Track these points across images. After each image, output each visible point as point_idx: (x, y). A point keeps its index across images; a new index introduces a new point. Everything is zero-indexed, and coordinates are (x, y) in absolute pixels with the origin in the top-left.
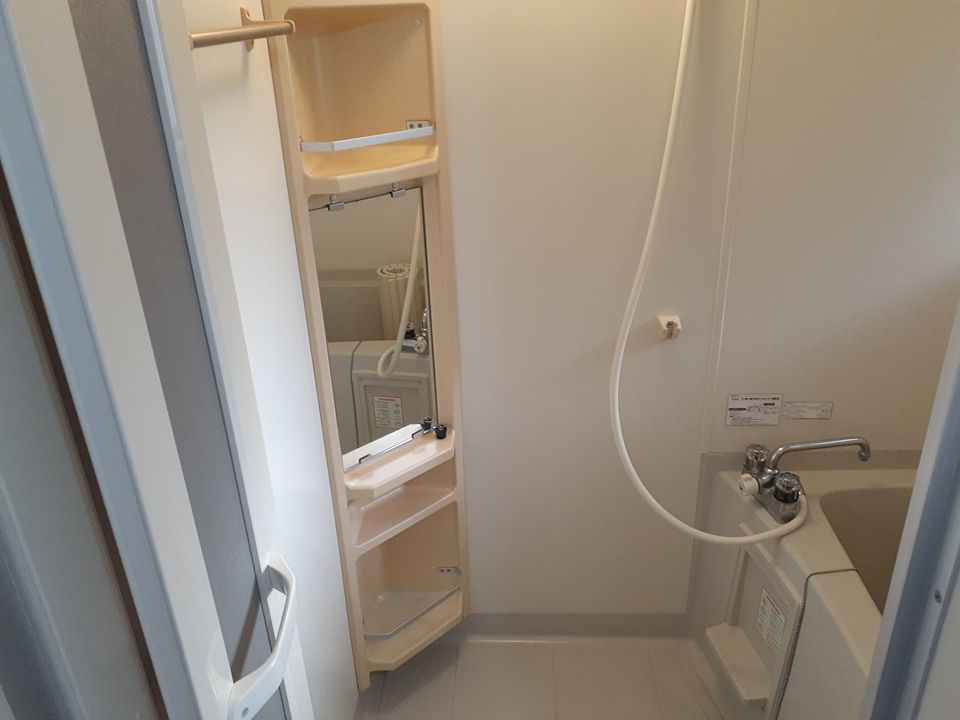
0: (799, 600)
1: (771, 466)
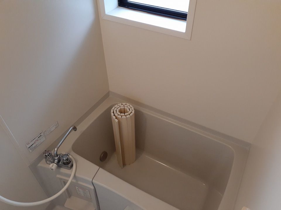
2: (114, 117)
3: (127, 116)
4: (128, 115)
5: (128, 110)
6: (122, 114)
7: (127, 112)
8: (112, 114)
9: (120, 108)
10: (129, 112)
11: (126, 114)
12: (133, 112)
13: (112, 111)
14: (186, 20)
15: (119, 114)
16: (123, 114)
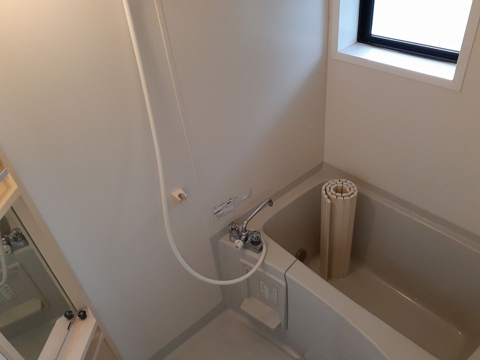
0: (284, 284)
1: (244, 231)
2: (326, 196)
3: (345, 198)
4: (346, 196)
5: (348, 190)
6: (337, 194)
7: (347, 192)
8: (324, 192)
9: (335, 186)
10: (349, 193)
11: (343, 195)
12: (356, 193)
13: (324, 188)
14: (456, 63)
15: (334, 193)
16: (340, 195)
